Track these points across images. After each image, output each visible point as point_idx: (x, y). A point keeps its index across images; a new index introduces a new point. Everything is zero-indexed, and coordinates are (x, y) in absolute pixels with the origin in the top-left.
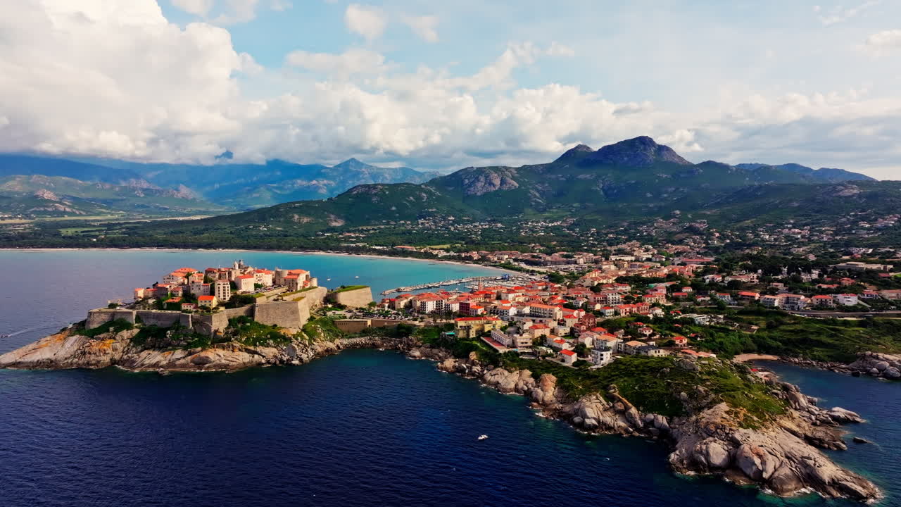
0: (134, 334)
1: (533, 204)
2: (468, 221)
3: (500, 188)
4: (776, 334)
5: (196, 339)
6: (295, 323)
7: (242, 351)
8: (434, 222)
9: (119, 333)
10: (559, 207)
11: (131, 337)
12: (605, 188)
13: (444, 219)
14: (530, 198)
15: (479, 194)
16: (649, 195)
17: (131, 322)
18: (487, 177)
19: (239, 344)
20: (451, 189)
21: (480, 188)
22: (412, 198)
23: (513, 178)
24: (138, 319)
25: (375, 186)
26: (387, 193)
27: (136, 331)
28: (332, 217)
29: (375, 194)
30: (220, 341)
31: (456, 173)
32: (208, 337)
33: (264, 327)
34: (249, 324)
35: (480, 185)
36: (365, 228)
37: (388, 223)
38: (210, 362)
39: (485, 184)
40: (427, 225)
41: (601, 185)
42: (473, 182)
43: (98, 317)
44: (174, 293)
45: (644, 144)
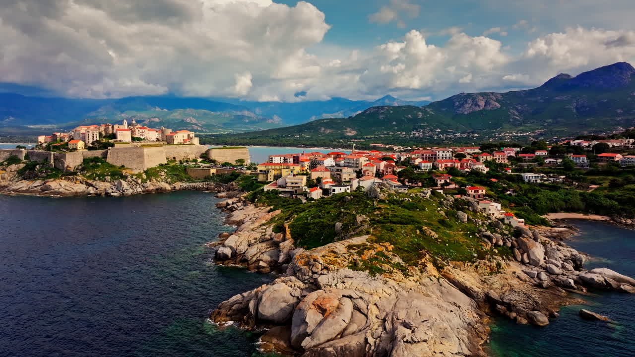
0: (20, 168)
1: (511, 120)
2: (451, 132)
3: (484, 109)
4: (617, 192)
5: (54, 172)
6: (140, 165)
7: (82, 183)
8: (423, 133)
9: (10, 166)
10: (533, 122)
11: (17, 170)
12: (578, 107)
13: (432, 131)
14: (509, 116)
15: (466, 113)
16: (619, 111)
17: (21, 158)
18: (474, 100)
19: (83, 177)
20: (444, 110)
21: (467, 108)
22: (410, 116)
23: (497, 101)
24: (27, 157)
25: (382, 108)
26: (391, 112)
27: (22, 166)
28: (349, 129)
29: (382, 113)
30: (69, 175)
31: (450, 98)
32: (62, 171)
33: (112, 166)
34: (100, 164)
35: (467, 106)
36: (369, 137)
37: (388, 134)
38: (51, 189)
39: (472, 105)
40: (417, 135)
41: (575, 105)
42: (463, 104)
43: (3, 154)
44: (62, 139)
45: (621, 69)
